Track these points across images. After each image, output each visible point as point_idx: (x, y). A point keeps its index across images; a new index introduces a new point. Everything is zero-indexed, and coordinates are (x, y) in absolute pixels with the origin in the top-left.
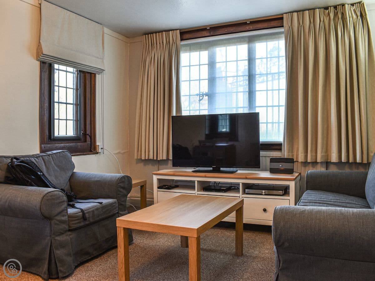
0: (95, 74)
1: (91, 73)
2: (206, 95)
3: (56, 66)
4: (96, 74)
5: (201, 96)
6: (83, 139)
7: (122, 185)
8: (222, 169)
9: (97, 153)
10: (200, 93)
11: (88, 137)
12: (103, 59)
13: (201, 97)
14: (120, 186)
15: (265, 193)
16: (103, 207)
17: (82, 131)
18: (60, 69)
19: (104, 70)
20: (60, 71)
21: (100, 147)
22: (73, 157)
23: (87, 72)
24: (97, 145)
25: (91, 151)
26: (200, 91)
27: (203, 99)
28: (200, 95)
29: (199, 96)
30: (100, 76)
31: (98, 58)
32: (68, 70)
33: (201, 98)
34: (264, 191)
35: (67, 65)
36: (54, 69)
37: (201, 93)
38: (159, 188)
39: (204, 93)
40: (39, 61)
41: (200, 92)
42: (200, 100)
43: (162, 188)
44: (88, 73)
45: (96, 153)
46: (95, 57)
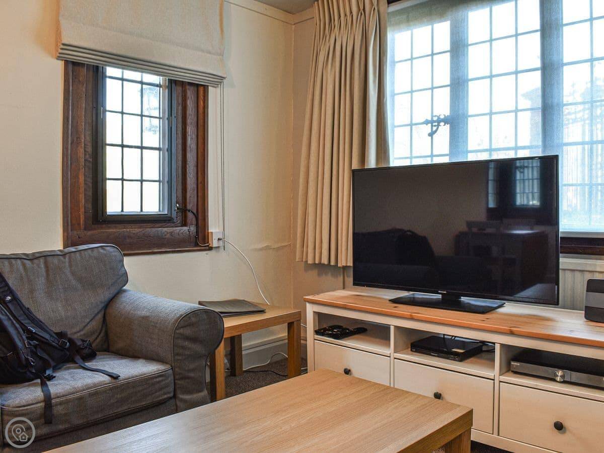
0: (205, 88)
1: (198, 85)
2: (446, 121)
3: (110, 71)
4: (208, 86)
5: (434, 124)
6: (178, 221)
7: (188, 332)
8: (464, 299)
9: (211, 249)
10: (432, 118)
11: (190, 215)
12: (222, 54)
13: (435, 126)
14: (180, 334)
15: (563, 376)
16: (117, 387)
17: (177, 202)
18: (125, 77)
19: (224, 78)
20: (125, 82)
21: (215, 237)
22: (126, 260)
23: (189, 83)
24: (209, 231)
25: (197, 245)
26: (434, 114)
27: (438, 131)
28: (432, 122)
29: (430, 125)
30: (218, 90)
31: (210, 53)
32: (145, 80)
33: (434, 128)
34: (560, 373)
35: (142, 70)
36: (104, 76)
37: (435, 119)
38: (317, 332)
39: (442, 117)
40: (62, 60)
41: (432, 116)
42: (431, 135)
43: (323, 334)
44: (191, 84)
45: (208, 248)
46: (203, 51)
